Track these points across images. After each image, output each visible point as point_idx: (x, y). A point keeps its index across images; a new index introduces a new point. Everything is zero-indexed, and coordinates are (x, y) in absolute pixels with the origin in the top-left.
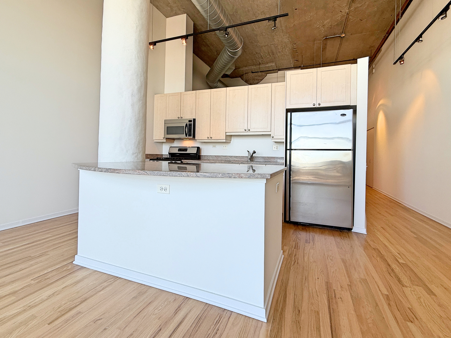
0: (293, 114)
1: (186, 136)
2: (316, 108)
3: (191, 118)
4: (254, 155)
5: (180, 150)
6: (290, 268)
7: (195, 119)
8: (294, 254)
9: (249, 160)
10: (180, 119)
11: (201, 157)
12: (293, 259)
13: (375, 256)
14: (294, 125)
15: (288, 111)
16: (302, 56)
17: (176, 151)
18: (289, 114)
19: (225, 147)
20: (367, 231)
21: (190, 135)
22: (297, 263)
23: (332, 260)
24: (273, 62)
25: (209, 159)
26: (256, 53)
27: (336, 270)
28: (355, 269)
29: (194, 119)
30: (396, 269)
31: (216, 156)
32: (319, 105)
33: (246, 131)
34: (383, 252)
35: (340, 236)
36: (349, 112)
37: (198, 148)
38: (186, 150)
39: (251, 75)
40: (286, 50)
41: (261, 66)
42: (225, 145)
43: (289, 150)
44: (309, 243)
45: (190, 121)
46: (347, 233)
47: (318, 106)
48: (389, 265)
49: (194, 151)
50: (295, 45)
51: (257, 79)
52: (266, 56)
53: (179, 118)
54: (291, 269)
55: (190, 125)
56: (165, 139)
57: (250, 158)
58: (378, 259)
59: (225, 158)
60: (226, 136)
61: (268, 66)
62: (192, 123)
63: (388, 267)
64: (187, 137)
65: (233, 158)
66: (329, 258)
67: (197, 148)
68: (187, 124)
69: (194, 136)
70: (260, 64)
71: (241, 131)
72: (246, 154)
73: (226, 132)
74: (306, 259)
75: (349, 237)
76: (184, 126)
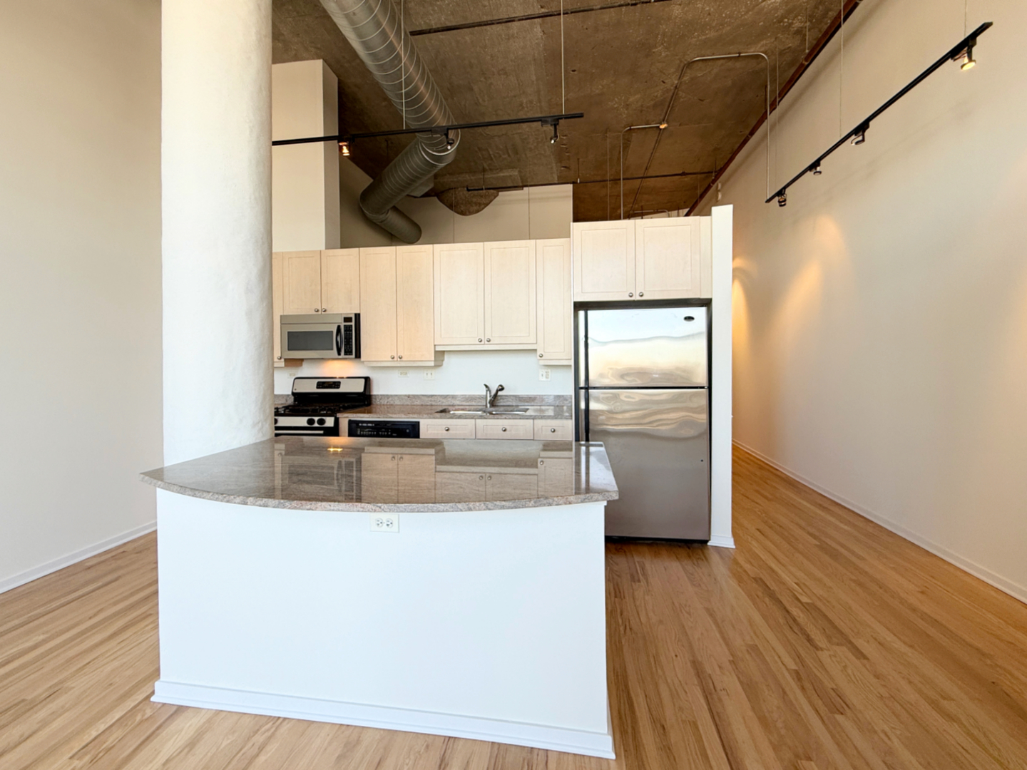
0: (590, 313)
1: (339, 354)
2: (634, 301)
3: (350, 311)
4: (500, 393)
5: (320, 385)
6: (620, 642)
7: (359, 315)
8: (619, 611)
9: (488, 405)
10: (320, 313)
11: (373, 400)
12: (620, 621)
13: (760, 594)
14: (593, 339)
15: (579, 306)
16: (578, 159)
17: (311, 388)
18: (581, 313)
19: (429, 375)
20: (736, 542)
21: (348, 352)
22: (631, 629)
23: (689, 613)
24: (513, 168)
25: (392, 402)
26: (478, 148)
27: (702, 634)
28: (734, 627)
29: (356, 314)
30: (799, 617)
31: (409, 396)
32: (642, 296)
33: (483, 343)
34: (773, 586)
35: (690, 557)
36: (700, 313)
37: (367, 380)
38: (337, 385)
39: (462, 193)
40: (546, 147)
41: (488, 175)
42: (433, 371)
43: (582, 388)
44: (639, 581)
45: (347, 319)
46: (702, 550)
47: (638, 298)
48: (788, 612)
49: (358, 387)
50: (565, 138)
51: (476, 204)
52: (500, 156)
53: (318, 311)
54: (623, 643)
55: (348, 329)
56: (283, 360)
57: (490, 400)
58: (767, 600)
59: (431, 401)
60: (436, 352)
61: (503, 176)
62: (353, 323)
63: (787, 616)
64: (340, 357)
65: (449, 399)
66: (683, 611)
67: (363, 380)
68: (339, 327)
69: (358, 356)
70: (484, 170)
71: (469, 341)
72: (483, 392)
73: (435, 345)
74: (643, 619)
75: (707, 559)
76: (332, 332)
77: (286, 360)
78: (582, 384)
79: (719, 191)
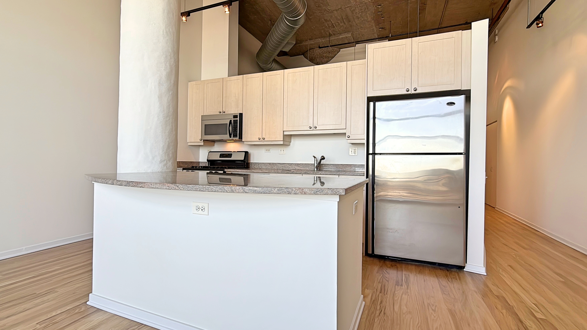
0: (377, 103)
1: (230, 137)
2: (410, 94)
3: (237, 112)
4: (323, 162)
5: (221, 156)
6: (374, 319)
7: (242, 114)
8: (380, 301)
9: (316, 169)
10: (222, 113)
11: (251, 166)
12: (378, 308)
13: (499, 307)
14: (379, 119)
15: (370, 99)
16: (391, 21)
17: (217, 157)
18: (372, 104)
19: (282, 151)
20: (487, 271)
21: (235, 136)
22: (384, 313)
23: (434, 311)
24: (348, 32)
25: (261, 167)
26: (325, 20)
27: (440, 325)
28: (469, 325)
29: (240, 114)
30: (532, 327)
31: (270, 164)
32: (416, 90)
33: (312, 129)
34: (512, 302)
35: (447, 276)
36: (460, 100)
37: (246, 153)
38: (230, 155)
39: (318, 51)
40: (368, 15)
41: (332, 38)
42: (282, 148)
43: (371, 154)
44: (402, 285)
45: (235, 117)
46: (458, 273)
47: (413, 92)
48: (521, 322)
49: (241, 157)
50: (380, 7)
51: (326, 57)
52: (339, 24)
53: (221, 113)
54: (376, 321)
55: (235, 122)
56: (202, 141)
57: (317, 166)
58: (504, 311)
59: (283, 167)
60: (284, 135)
61: (342, 38)
62: (238, 119)
63: (520, 325)
64: (231, 139)
65: (293, 166)
66: (430, 307)
67: (244, 153)
68: (231, 121)
69: (241, 137)
70: (330, 35)
71: (304, 128)
72: (312, 161)
73: (284, 131)
74: (396, 308)
75: (460, 279)
76: (227, 124)
77: (204, 140)
78: (371, 151)
79: (496, 35)
